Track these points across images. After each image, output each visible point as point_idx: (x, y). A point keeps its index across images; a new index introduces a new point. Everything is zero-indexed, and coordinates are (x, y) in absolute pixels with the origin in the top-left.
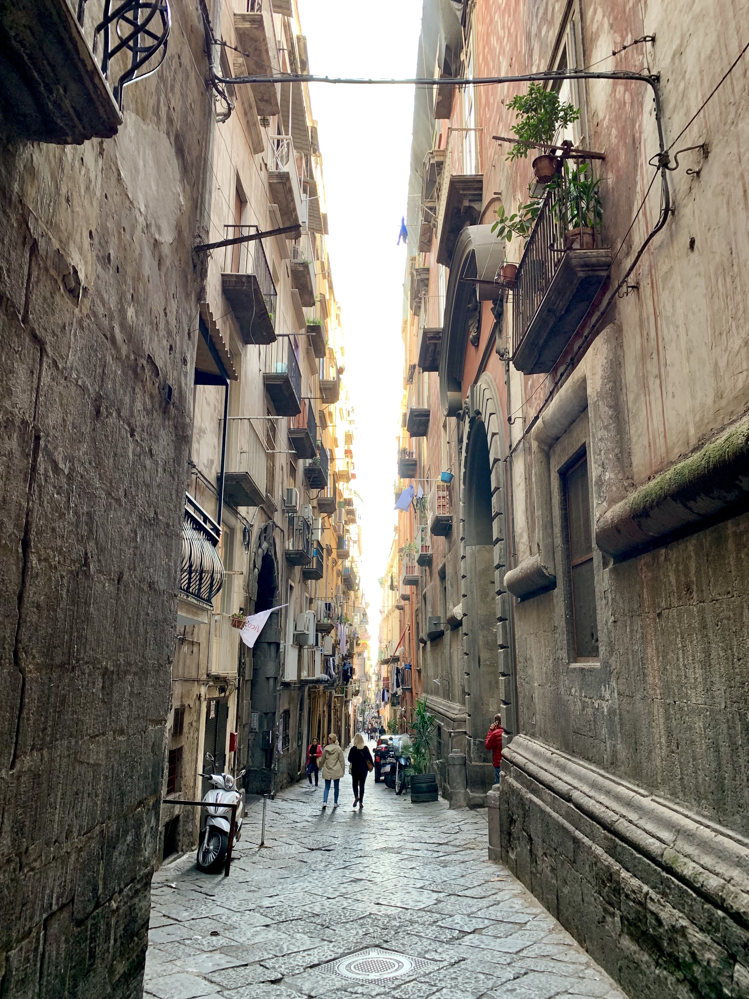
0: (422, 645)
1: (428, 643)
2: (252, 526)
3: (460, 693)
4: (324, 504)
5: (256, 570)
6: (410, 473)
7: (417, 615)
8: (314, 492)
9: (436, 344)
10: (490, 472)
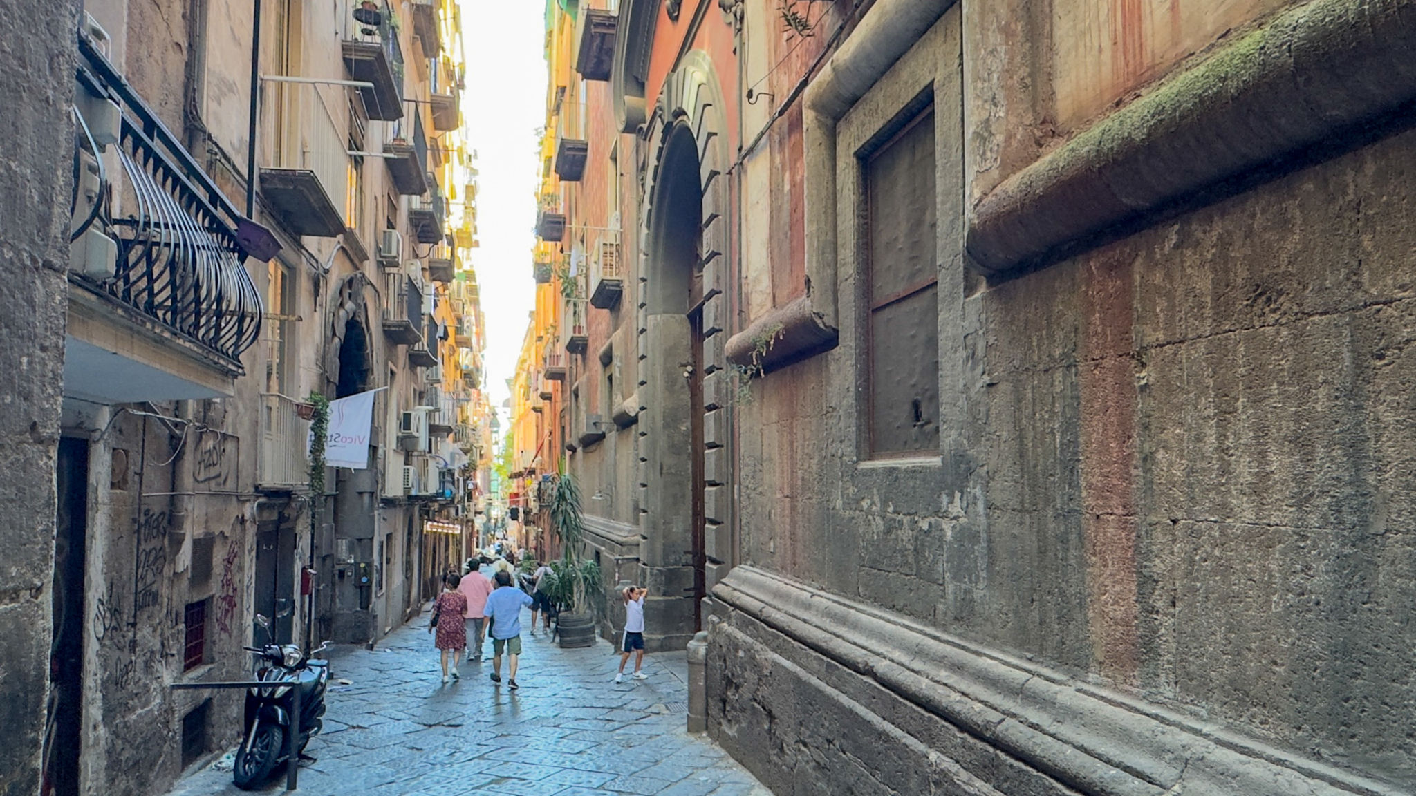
0: (568, 453)
1: (580, 450)
2: (326, 271)
3: (631, 509)
4: (438, 268)
5: (336, 340)
6: (556, 234)
7: (562, 417)
8: (424, 248)
9: (603, 36)
10: (701, 195)
